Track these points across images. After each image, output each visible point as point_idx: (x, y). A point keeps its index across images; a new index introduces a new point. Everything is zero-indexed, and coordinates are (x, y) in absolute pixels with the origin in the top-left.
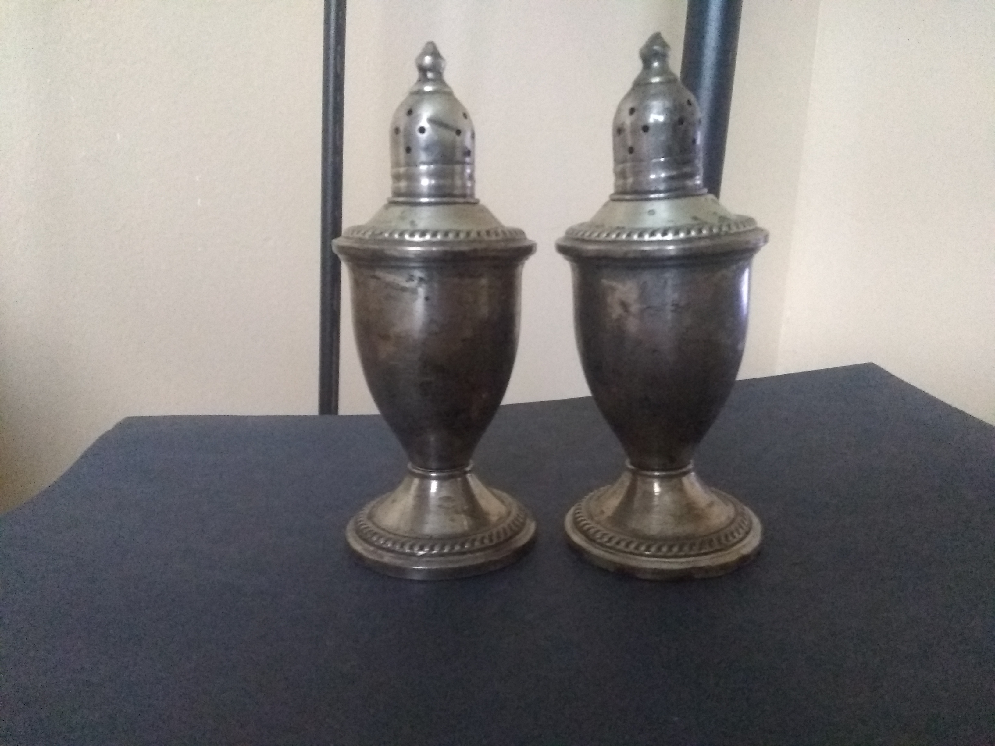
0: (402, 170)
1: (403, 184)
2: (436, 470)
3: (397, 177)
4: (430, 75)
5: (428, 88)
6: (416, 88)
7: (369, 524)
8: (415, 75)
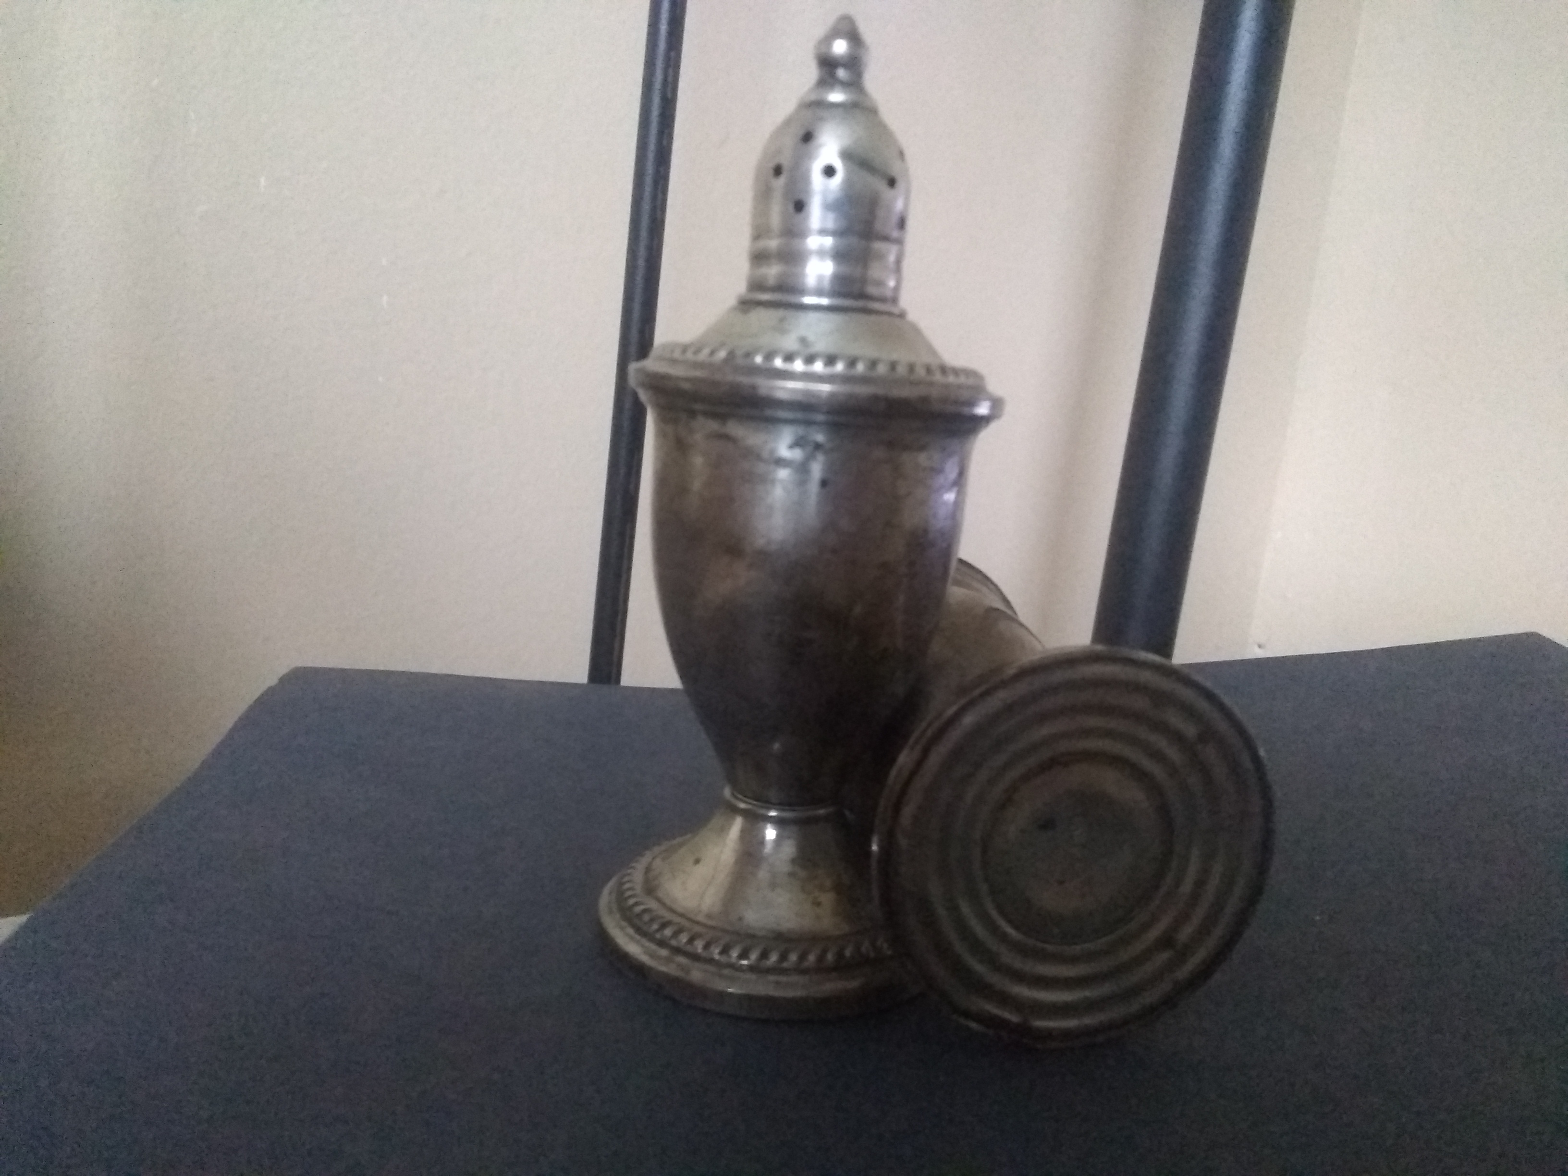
0: (773, 244)
1: (772, 272)
2: (779, 805)
3: (759, 258)
4: (841, 73)
5: (836, 96)
6: (813, 97)
7: (653, 904)
8: (811, 73)
